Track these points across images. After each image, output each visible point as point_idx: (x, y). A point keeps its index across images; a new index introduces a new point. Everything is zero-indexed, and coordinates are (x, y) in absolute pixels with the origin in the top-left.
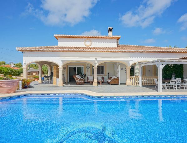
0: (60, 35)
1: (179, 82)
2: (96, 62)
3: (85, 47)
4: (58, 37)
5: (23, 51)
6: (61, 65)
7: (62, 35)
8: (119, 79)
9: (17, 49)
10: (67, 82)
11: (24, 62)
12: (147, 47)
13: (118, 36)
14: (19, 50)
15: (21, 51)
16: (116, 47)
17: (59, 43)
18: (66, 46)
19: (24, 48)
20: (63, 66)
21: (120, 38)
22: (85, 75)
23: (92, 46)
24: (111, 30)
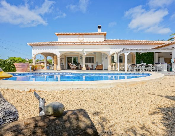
0: (59, 33)
1: (144, 66)
2: (84, 52)
3: (78, 41)
4: (58, 34)
5: (32, 45)
6: (59, 55)
7: (61, 33)
8: (103, 66)
9: (28, 44)
10: (65, 69)
11: (33, 53)
12: (128, 41)
13: (104, 33)
14: (29, 45)
15: (31, 45)
16: (103, 41)
17: (59, 39)
18: (64, 41)
19: (33, 43)
20: (61, 56)
21: (106, 34)
22: (79, 64)
23: (84, 41)
24: (100, 27)
